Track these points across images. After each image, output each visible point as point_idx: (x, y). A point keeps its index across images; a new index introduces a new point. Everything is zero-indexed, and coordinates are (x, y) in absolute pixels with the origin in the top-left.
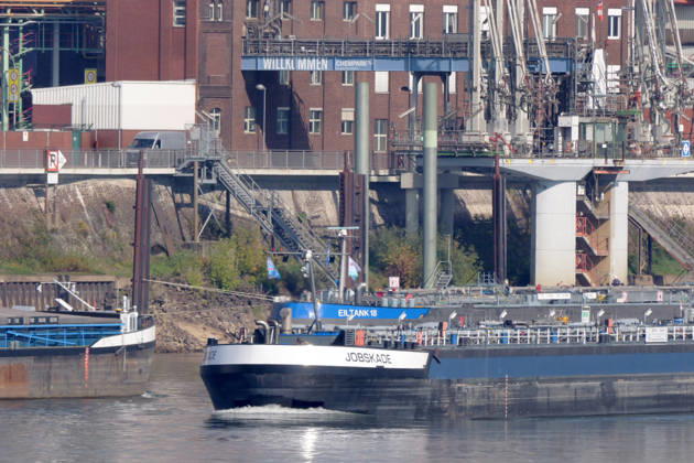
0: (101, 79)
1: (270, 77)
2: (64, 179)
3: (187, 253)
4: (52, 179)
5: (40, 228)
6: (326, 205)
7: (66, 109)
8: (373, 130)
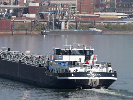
0: (28, 14)
1: (41, 14)
2: (26, 21)
3: (35, 27)
4: (25, 21)
5: (24, 25)
6: (46, 23)
7: (26, 16)
8: (49, 18)
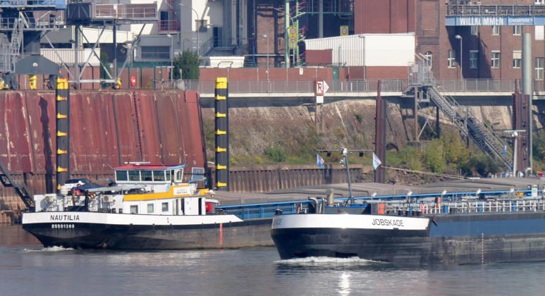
0: (351, 32)
1: (465, 30)
2: (327, 100)
3: (411, 149)
4: (320, 100)
5: (312, 133)
6: (504, 116)
7: (327, 54)
8: (534, 65)
